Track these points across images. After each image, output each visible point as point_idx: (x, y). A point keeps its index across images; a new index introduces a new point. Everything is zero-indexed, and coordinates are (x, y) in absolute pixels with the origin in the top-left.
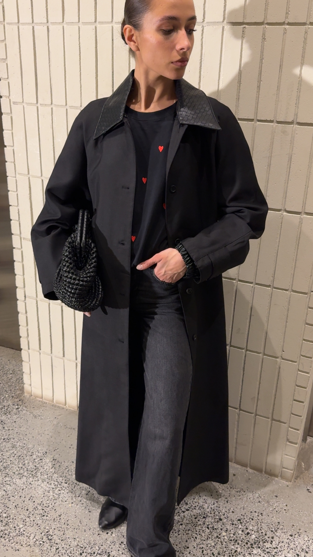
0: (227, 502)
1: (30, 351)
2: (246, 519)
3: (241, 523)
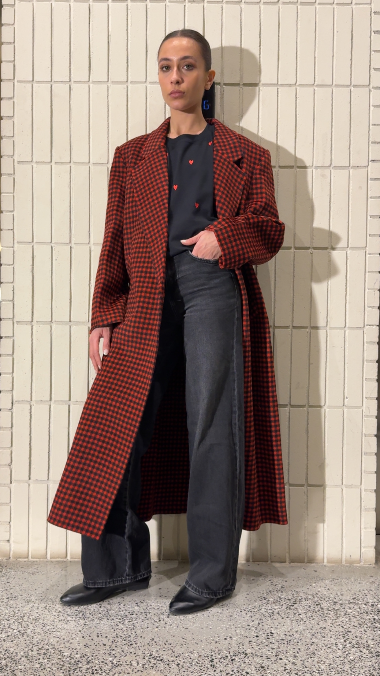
0: (328, 589)
1: (13, 484)
2: (361, 597)
3: (358, 600)
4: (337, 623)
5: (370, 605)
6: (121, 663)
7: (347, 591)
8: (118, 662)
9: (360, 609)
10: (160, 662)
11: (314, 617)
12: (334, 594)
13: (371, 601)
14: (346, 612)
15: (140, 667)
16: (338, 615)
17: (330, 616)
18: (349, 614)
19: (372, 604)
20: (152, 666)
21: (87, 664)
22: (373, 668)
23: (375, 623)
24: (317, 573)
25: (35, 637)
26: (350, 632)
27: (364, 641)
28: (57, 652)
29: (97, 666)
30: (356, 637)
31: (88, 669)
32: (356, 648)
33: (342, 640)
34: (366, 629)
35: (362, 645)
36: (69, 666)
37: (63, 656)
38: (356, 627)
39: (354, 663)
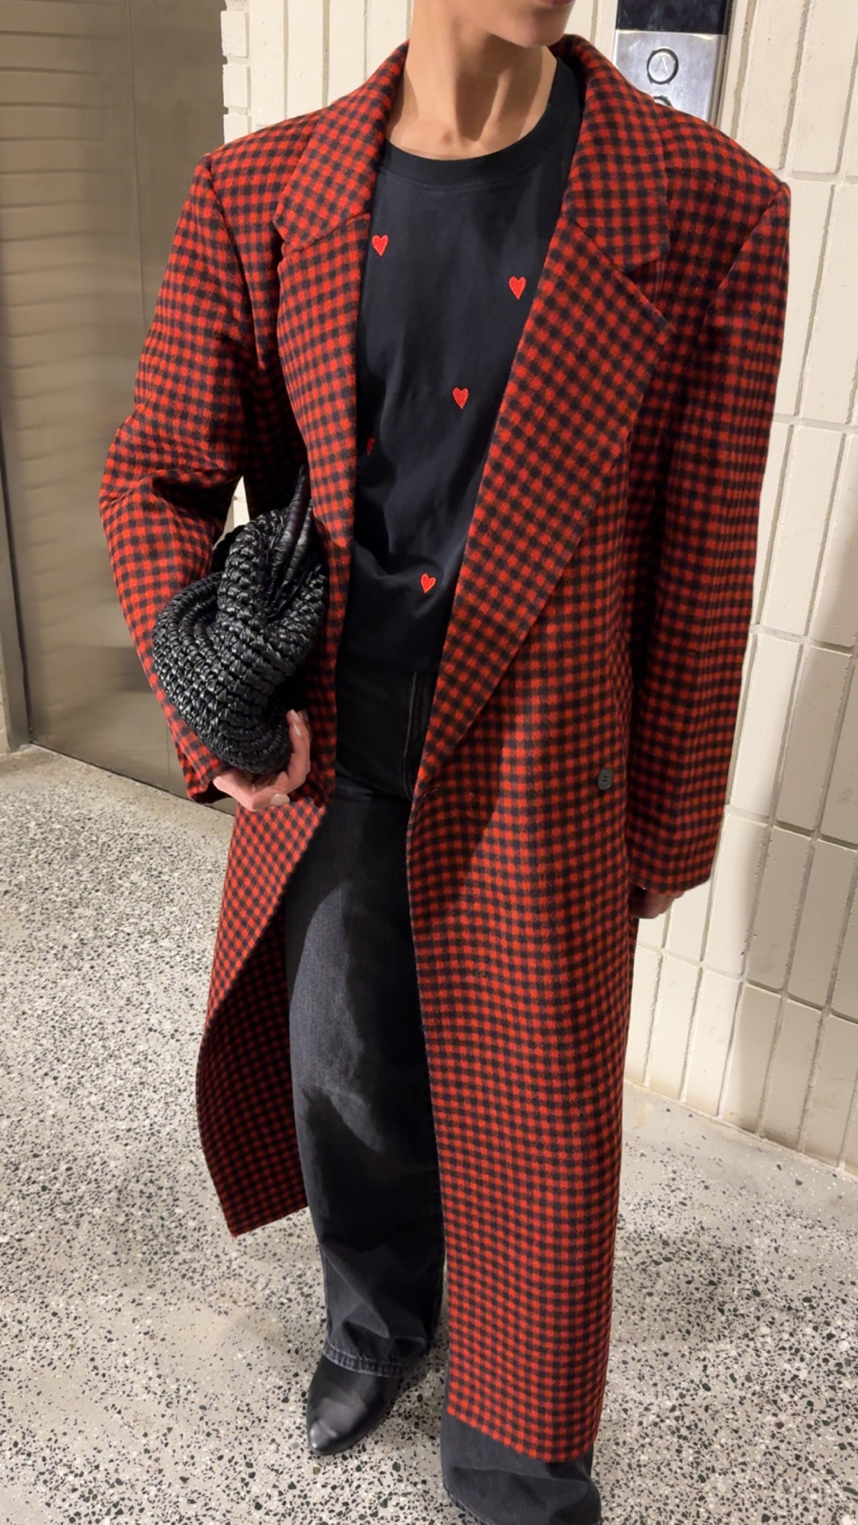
0: (777, 1249)
3: (812, 1307)
4: (702, 1354)
5: (825, 1333)
6: (242, 1272)
7: (814, 1269)
8: (241, 1267)
9: (791, 1335)
10: (301, 1299)
11: (672, 1315)
12: (778, 1266)
13: (839, 1323)
14: (753, 1331)
15: (260, 1299)
16: (726, 1332)
17: (708, 1326)
18: (752, 1339)
19: (834, 1332)
20: (282, 1304)
21: (190, 1250)
22: (660, 1505)
23: (786, 1387)
24: (798, 1189)
25: (165, 1149)
26: (707, 1388)
27: (710, 1427)
28: (170, 1199)
29: (203, 1262)
30: (707, 1409)
31: (185, 1262)
32: (680, 1437)
33: (669, 1404)
34: (749, 1395)
35: (696, 1437)
36: (164, 1241)
37: (172, 1214)
38: (734, 1380)
39: (636, 1473)
